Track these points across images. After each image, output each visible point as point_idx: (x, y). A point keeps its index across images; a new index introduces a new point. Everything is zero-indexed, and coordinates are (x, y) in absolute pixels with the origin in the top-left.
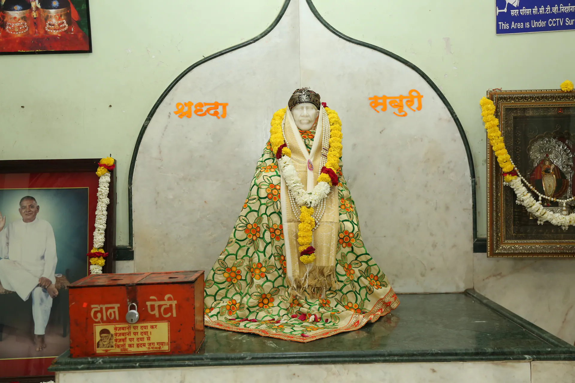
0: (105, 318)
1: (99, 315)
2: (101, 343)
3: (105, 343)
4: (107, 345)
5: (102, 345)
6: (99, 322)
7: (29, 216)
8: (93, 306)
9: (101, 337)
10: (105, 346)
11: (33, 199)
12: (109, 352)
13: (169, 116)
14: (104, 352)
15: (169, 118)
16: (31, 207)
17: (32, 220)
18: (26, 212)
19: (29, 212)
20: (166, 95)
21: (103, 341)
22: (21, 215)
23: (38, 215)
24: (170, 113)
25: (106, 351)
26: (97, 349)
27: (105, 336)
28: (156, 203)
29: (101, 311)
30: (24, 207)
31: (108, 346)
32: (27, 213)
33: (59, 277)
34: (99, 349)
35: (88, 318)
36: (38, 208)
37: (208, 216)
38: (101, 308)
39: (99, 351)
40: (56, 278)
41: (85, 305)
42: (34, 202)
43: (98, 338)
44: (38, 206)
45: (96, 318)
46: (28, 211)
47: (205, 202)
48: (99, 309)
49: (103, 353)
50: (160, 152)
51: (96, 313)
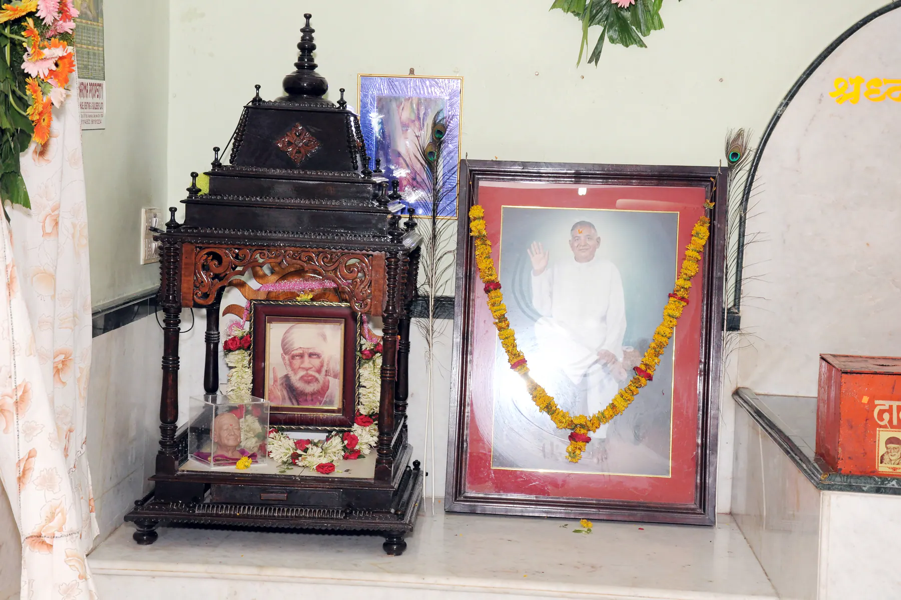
0: (895, 422)
1: (886, 416)
2: (886, 457)
3: (892, 458)
4: (896, 460)
5: (888, 460)
6: (885, 427)
7: (584, 252)
8: (877, 402)
9: (887, 448)
10: (893, 462)
11: (590, 225)
12: (898, 471)
13: (820, 100)
14: (891, 470)
15: (820, 103)
16: (589, 238)
17: (588, 259)
18: (581, 246)
19: (584, 246)
20: (819, 63)
21: (890, 454)
22: (573, 250)
23: (598, 251)
24: (822, 95)
25: (895, 469)
26: (880, 465)
27: (894, 448)
28: (784, 242)
29: (890, 411)
30: (577, 238)
31: (897, 462)
32: (581, 248)
33: (628, 351)
34: (883, 465)
35: (869, 418)
36: (598, 240)
37: (869, 268)
38: (891, 407)
39: (883, 468)
40: (625, 352)
41: (865, 400)
42: (593, 231)
43: (882, 449)
44: (599, 238)
45: (882, 419)
46: (583, 244)
47: (867, 244)
48: (887, 407)
49: (891, 472)
50: (799, 159)
51: (881, 412)
